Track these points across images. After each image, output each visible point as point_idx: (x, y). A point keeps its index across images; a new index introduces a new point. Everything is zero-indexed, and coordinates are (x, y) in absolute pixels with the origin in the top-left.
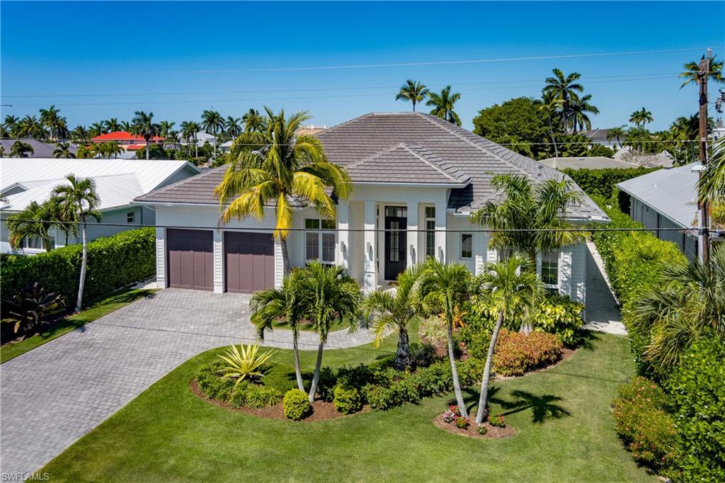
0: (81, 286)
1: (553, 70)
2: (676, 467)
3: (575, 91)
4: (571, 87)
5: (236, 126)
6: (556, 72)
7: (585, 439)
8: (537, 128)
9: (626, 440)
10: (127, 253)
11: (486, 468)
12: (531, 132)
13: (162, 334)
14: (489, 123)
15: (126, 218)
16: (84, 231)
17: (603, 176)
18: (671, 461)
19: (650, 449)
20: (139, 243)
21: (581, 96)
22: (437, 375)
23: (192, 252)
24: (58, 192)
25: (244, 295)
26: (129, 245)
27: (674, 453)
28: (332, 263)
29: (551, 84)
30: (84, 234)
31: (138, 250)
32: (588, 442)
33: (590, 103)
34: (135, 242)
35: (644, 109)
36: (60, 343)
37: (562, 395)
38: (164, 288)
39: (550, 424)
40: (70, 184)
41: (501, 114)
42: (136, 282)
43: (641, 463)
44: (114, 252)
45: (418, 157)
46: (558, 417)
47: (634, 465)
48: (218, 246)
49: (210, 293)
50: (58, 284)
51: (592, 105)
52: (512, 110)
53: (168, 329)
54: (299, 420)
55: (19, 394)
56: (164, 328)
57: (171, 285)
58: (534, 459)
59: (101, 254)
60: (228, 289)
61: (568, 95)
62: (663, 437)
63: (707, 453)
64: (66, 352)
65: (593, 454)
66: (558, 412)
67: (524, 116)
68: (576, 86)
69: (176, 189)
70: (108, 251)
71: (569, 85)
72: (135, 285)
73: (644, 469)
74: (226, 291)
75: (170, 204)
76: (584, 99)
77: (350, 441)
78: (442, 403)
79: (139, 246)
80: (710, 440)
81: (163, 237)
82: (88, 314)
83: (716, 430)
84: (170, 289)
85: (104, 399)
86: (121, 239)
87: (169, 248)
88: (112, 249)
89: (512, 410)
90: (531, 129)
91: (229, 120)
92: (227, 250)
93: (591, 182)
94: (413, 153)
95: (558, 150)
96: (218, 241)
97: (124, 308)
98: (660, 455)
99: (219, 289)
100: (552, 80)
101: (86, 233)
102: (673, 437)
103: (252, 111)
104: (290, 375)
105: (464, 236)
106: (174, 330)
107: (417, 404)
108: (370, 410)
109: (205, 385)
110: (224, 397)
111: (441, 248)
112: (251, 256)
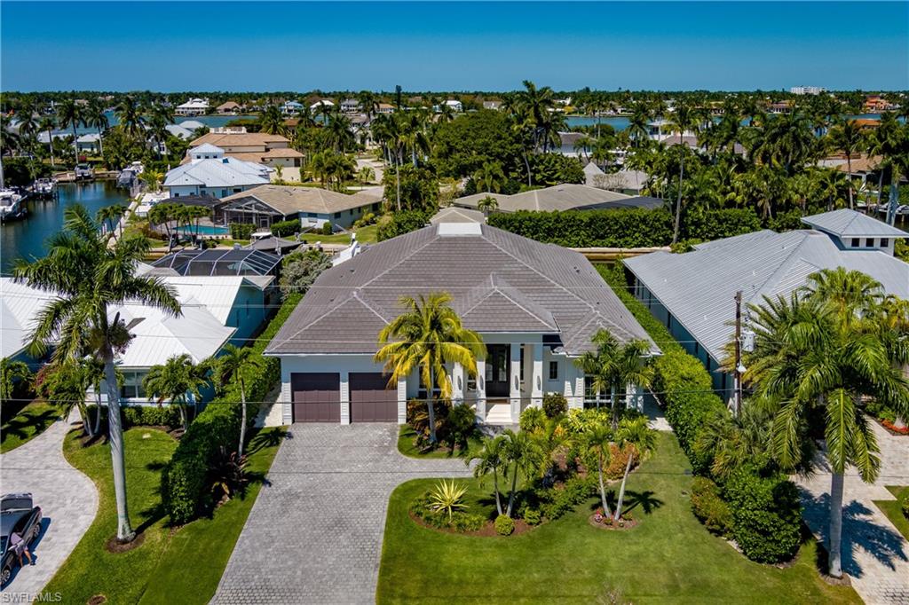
0: (242, 440)
1: (524, 82)
2: (731, 531)
6: (527, 84)
7: (678, 520)
8: (508, 146)
9: (702, 520)
11: (634, 548)
12: (503, 150)
13: (343, 476)
14: (456, 141)
17: (590, 219)
18: (729, 529)
19: (717, 523)
22: (579, 489)
23: (316, 391)
27: (730, 524)
28: (441, 390)
32: (680, 522)
37: (653, 490)
38: (292, 423)
39: (655, 513)
41: (468, 130)
43: (711, 531)
45: (515, 303)
46: (658, 507)
47: (707, 532)
48: (344, 386)
49: (337, 424)
52: (480, 125)
53: (342, 470)
54: (509, 535)
56: (338, 470)
57: (296, 420)
58: (657, 538)
60: (353, 420)
62: (725, 517)
63: (750, 526)
65: (685, 529)
66: (657, 503)
67: (493, 133)
69: (299, 337)
73: (713, 534)
74: (351, 422)
77: (551, 544)
78: (587, 508)
80: (753, 520)
81: (288, 381)
82: (255, 463)
83: (755, 515)
84: (299, 424)
87: (294, 389)
89: (630, 507)
90: (502, 147)
92: (351, 388)
93: (578, 225)
94: (509, 299)
95: (531, 171)
96: (345, 381)
98: (723, 526)
99: (345, 421)
102: (729, 516)
104: (480, 502)
105: (551, 363)
106: (347, 470)
107: (574, 511)
108: (547, 521)
109: (428, 519)
110: (448, 526)
111: (538, 377)
112: (374, 391)
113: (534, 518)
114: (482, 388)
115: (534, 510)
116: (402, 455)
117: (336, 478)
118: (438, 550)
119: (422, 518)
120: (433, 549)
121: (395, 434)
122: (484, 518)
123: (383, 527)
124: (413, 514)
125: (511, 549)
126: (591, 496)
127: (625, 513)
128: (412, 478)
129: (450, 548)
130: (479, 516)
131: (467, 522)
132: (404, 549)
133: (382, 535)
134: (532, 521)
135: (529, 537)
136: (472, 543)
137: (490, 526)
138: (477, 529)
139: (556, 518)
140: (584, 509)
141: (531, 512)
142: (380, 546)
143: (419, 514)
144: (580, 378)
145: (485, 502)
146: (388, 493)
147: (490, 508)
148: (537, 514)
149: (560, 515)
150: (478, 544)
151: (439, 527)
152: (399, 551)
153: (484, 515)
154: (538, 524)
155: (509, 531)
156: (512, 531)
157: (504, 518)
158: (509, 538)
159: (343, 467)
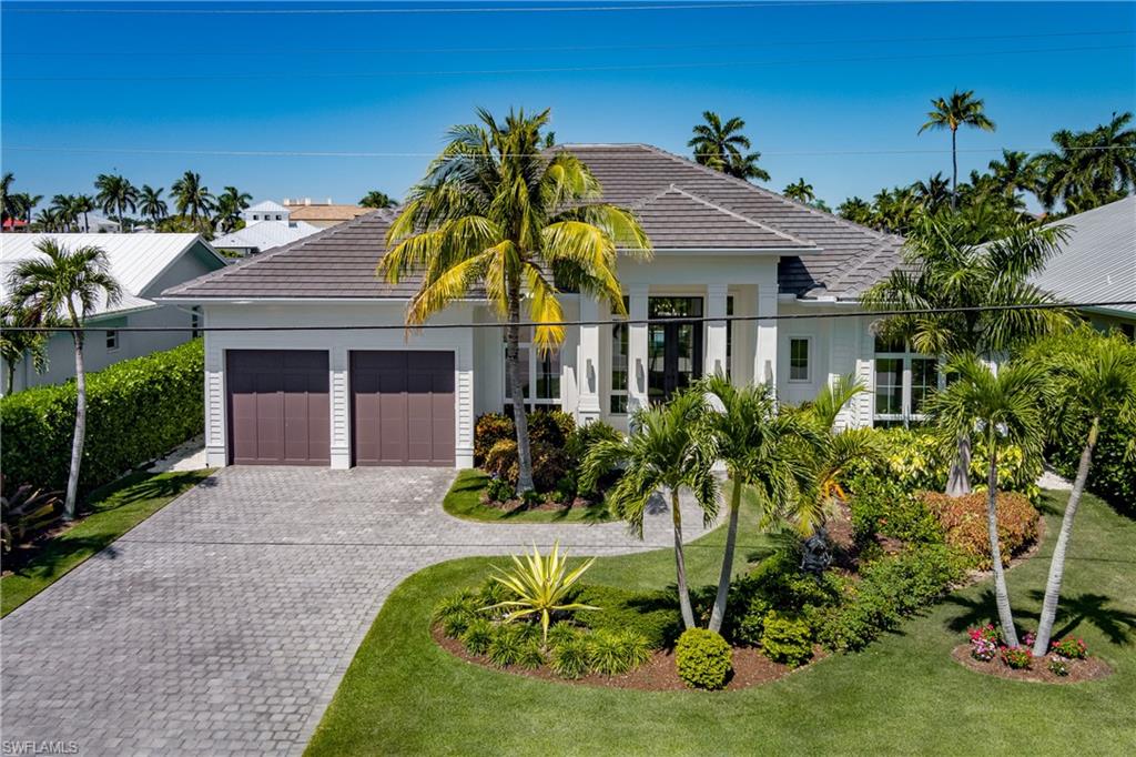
0: (74, 468)
1: (705, 114)
3: (736, 146)
4: (731, 140)
5: (156, 202)
6: (709, 117)
10: (139, 403)
13: (293, 550)
15: (104, 338)
16: (78, 356)
20: (159, 382)
21: (744, 153)
23: (280, 394)
24: (25, 275)
25: (393, 469)
26: (142, 386)
28: (556, 401)
29: (701, 135)
30: (78, 362)
31: (156, 397)
33: (756, 164)
34: (152, 382)
35: (802, 180)
36: (76, 586)
38: (223, 464)
40: (47, 257)
42: (152, 460)
44: (121, 400)
45: (715, 207)
48: (339, 381)
49: (323, 470)
50: (26, 466)
51: (761, 169)
53: (296, 540)
54: (719, 687)
55: (60, 703)
56: (284, 539)
57: (236, 459)
59: (99, 405)
60: (358, 460)
61: (727, 152)
64: (105, 603)
68: (739, 140)
69: (245, 272)
70: (111, 398)
71: (728, 137)
72: (153, 465)
74: (353, 464)
75: (243, 301)
76: (750, 159)
79: (159, 388)
81: (221, 367)
82: (100, 524)
84: (237, 467)
85: (270, 692)
86: (127, 375)
87: (232, 388)
88: (117, 394)
89: (1070, 621)
91: (145, 193)
92: (355, 387)
94: (701, 201)
96: (340, 370)
97: (168, 507)
99: (340, 460)
100: (702, 129)
101: (82, 358)
103: (190, 177)
104: (632, 603)
105: (794, 343)
106: (309, 540)
107: (901, 633)
108: (830, 655)
109: (481, 640)
110: (536, 659)
111: (768, 363)
112: (404, 395)
113: (792, 642)
114: (641, 390)
115: (793, 618)
116: (449, 517)
117: (271, 553)
118: (493, 724)
119: (464, 637)
120: (476, 721)
121: (445, 484)
122: (644, 641)
123: (348, 659)
124: (442, 629)
125: (727, 726)
126: (938, 601)
127: (1061, 635)
128: (461, 556)
129: (534, 718)
130: (628, 635)
131: (593, 649)
132: (390, 716)
133: (339, 679)
134: (786, 649)
135: (782, 693)
136: (603, 708)
137: (660, 661)
138: (620, 670)
139: (855, 647)
140: (930, 627)
141: (783, 623)
142: (320, 711)
143: (459, 628)
144: (865, 359)
145: (646, 605)
146: (387, 585)
147: (661, 617)
148: (799, 628)
149: (868, 638)
150: (622, 711)
151: (509, 663)
152: (371, 724)
153: (644, 632)
154: (803, 662)
155: (717, 674)
156: (729, 675)
157: (701, 641)
158: (722, 695)
159: (299, 533)
